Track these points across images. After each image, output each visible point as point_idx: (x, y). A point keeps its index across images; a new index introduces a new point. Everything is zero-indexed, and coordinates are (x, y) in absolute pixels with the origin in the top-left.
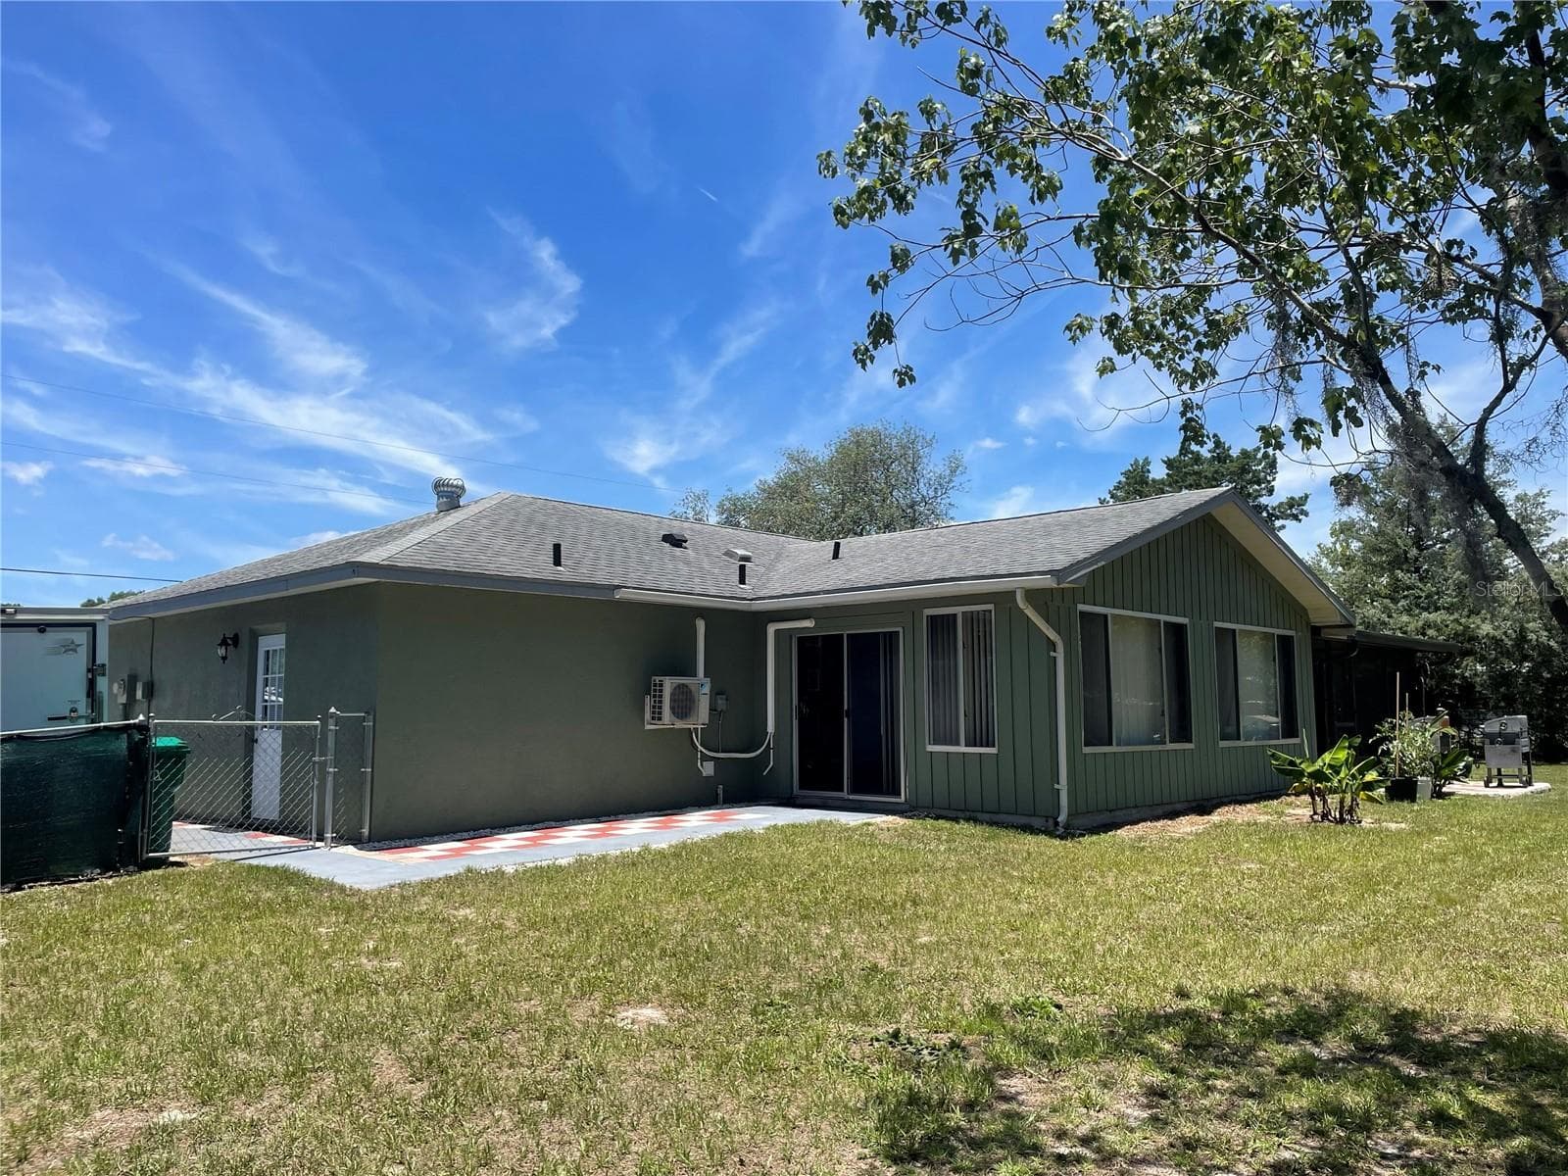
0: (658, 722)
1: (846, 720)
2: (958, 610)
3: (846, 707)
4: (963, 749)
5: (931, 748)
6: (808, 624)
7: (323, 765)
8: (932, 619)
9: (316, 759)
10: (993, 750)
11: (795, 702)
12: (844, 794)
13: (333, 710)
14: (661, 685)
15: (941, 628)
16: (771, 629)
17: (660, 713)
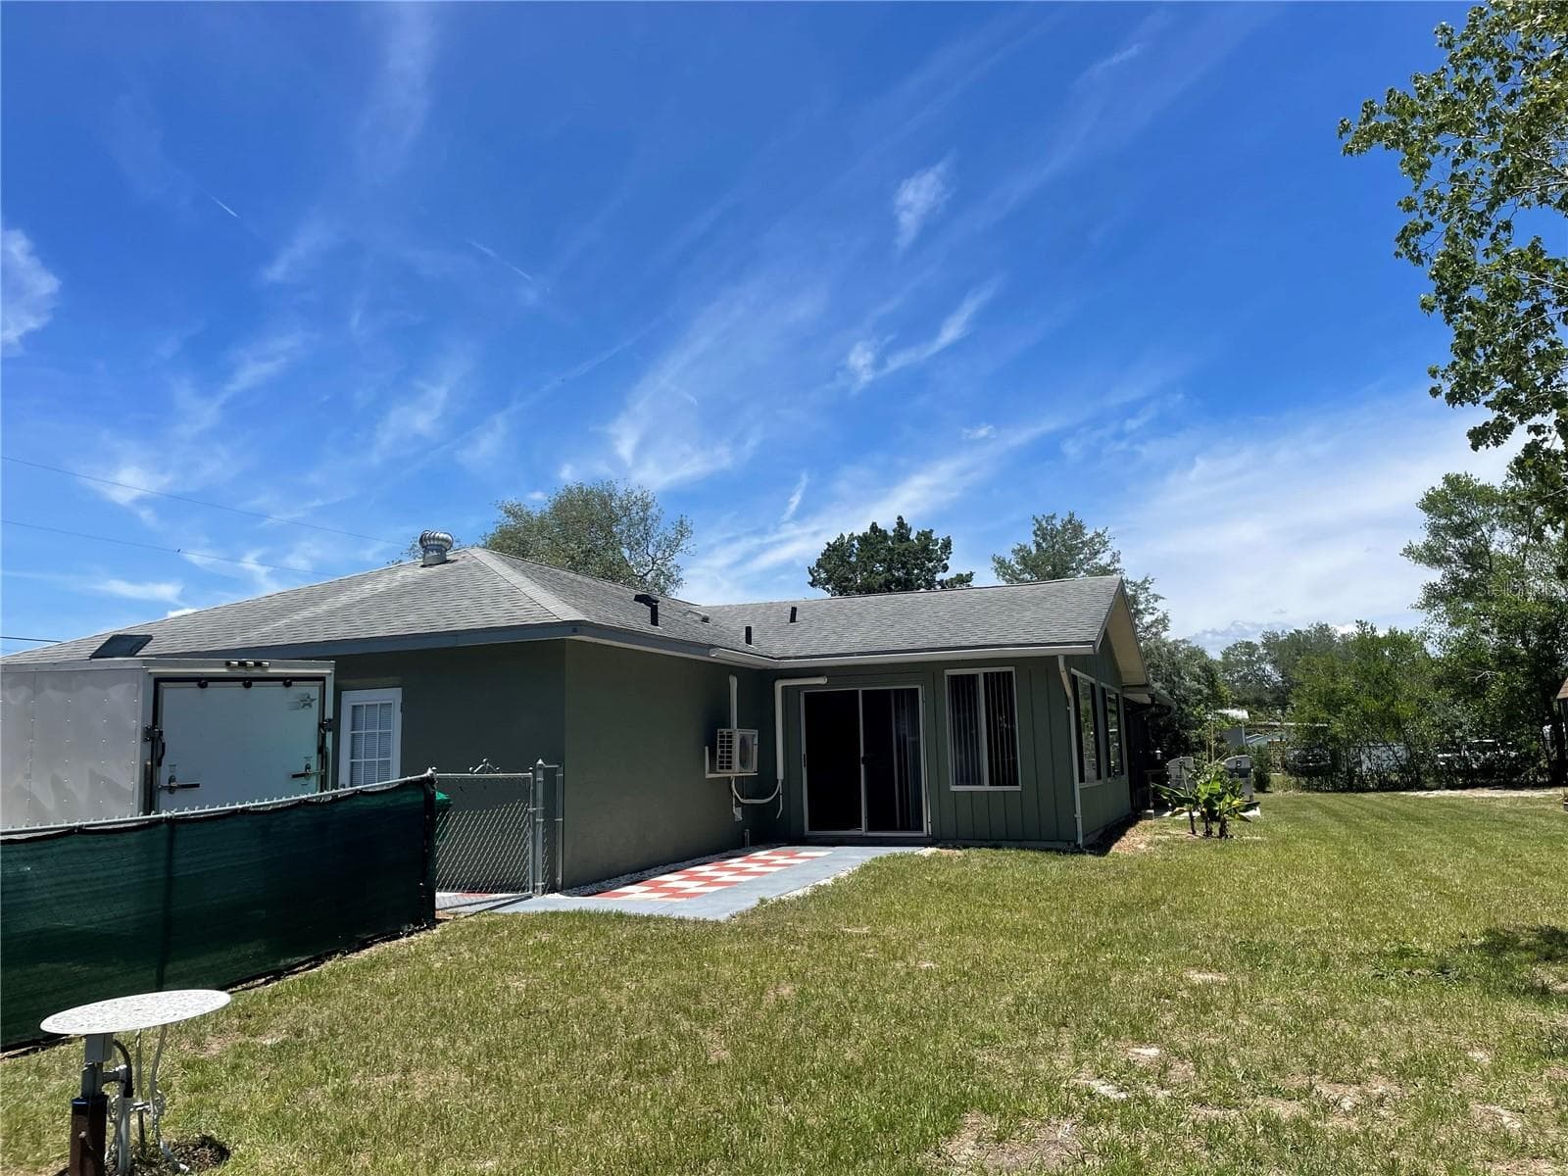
0: (727, 771)
1: (862, 766)
2: (980, 671)
3: (862, 755)
4: (986, 788)
5: (954, 788)
6: (822, 681)
7: (534, 814)
8: (953, 678)
9: (531, 809)
10: (1018, 788)
11: (804, 751)
12: (863, 831)
13: (540, 762)
14: (730, 737)
15: (963, 688)
16: (779, 685)
17: (730, 762)
